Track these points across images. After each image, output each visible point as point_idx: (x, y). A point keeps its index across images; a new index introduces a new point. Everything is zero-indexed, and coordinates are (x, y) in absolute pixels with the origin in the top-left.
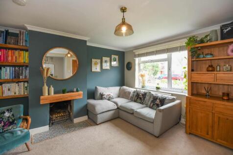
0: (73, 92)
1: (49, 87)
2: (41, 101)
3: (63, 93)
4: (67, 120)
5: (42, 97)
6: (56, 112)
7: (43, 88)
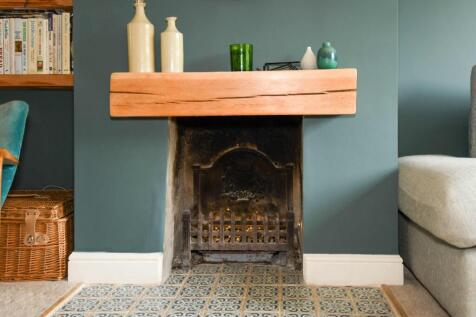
0: (292, 65)
1: (160, 28)
2: (114, 99)
3: (235, 68)
4: (276, 254)
5: (116, 77)
6: (231, 202)
7: (131, 27)
